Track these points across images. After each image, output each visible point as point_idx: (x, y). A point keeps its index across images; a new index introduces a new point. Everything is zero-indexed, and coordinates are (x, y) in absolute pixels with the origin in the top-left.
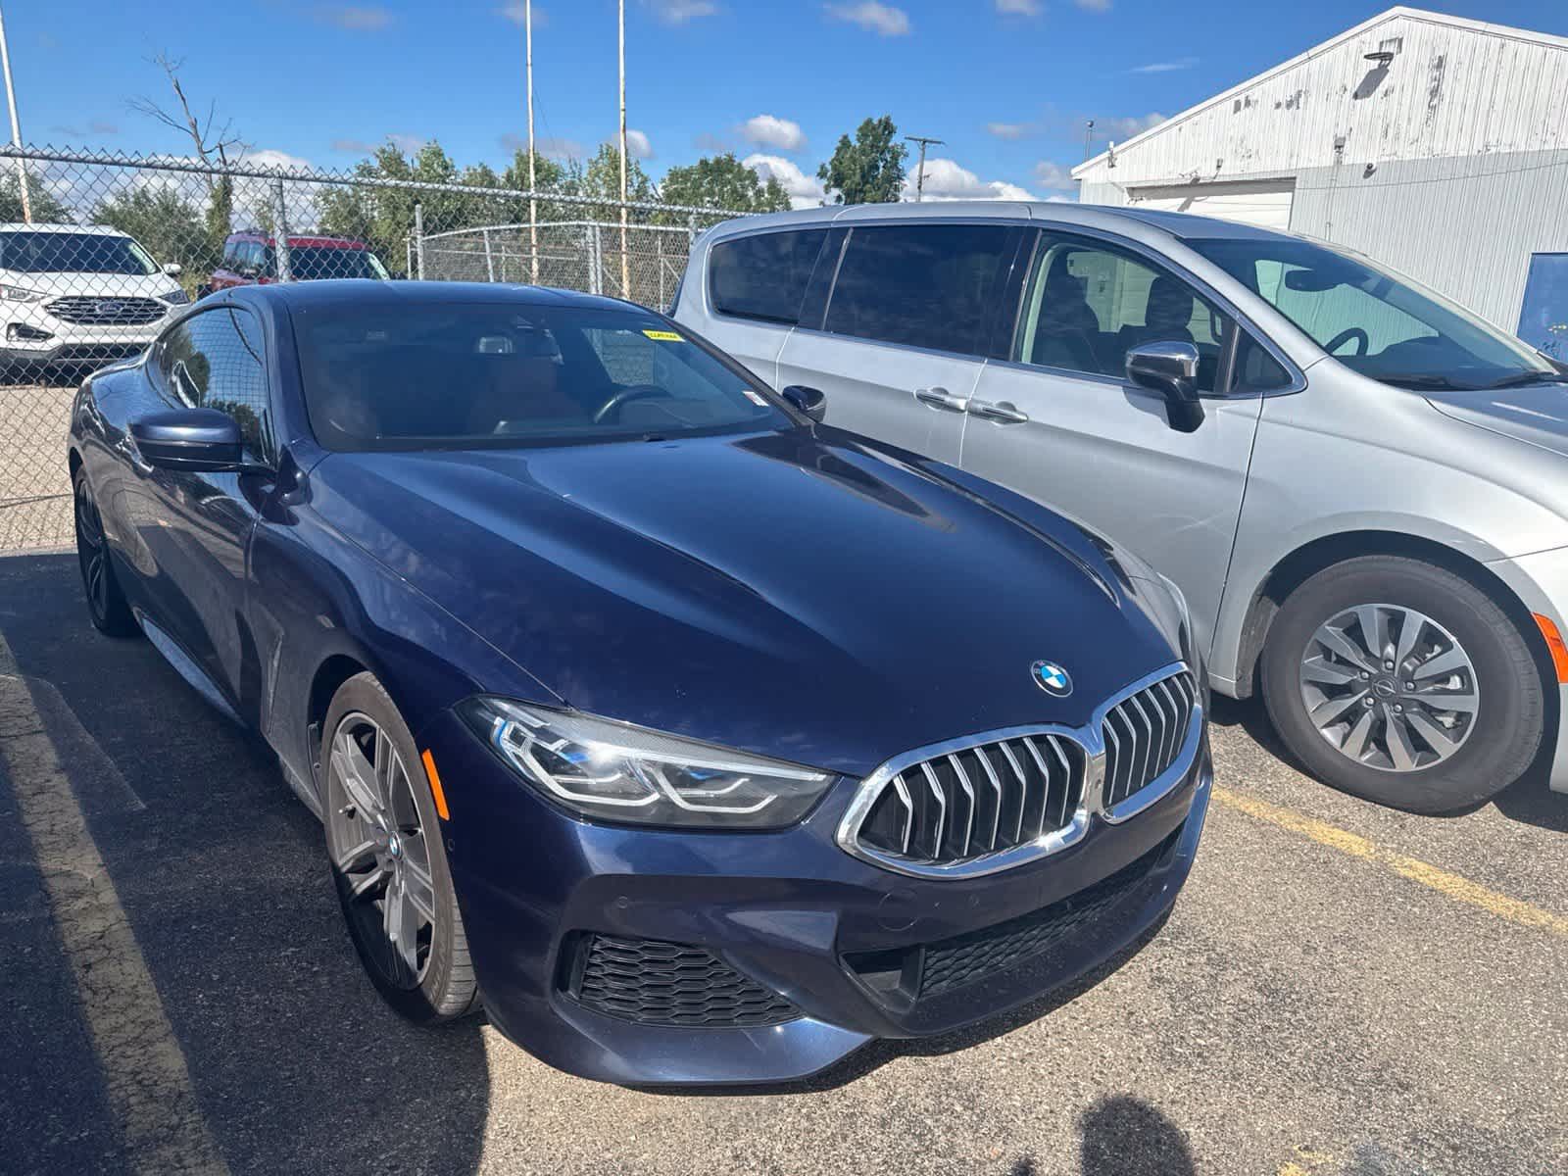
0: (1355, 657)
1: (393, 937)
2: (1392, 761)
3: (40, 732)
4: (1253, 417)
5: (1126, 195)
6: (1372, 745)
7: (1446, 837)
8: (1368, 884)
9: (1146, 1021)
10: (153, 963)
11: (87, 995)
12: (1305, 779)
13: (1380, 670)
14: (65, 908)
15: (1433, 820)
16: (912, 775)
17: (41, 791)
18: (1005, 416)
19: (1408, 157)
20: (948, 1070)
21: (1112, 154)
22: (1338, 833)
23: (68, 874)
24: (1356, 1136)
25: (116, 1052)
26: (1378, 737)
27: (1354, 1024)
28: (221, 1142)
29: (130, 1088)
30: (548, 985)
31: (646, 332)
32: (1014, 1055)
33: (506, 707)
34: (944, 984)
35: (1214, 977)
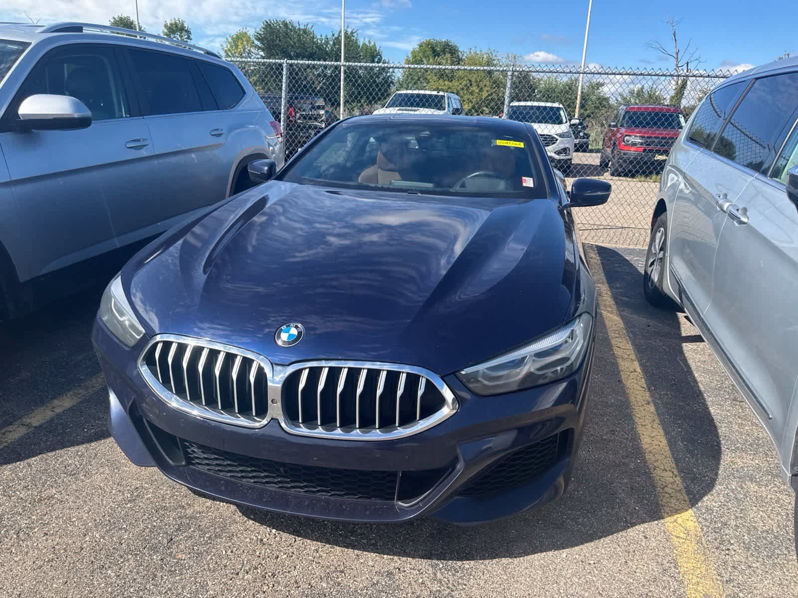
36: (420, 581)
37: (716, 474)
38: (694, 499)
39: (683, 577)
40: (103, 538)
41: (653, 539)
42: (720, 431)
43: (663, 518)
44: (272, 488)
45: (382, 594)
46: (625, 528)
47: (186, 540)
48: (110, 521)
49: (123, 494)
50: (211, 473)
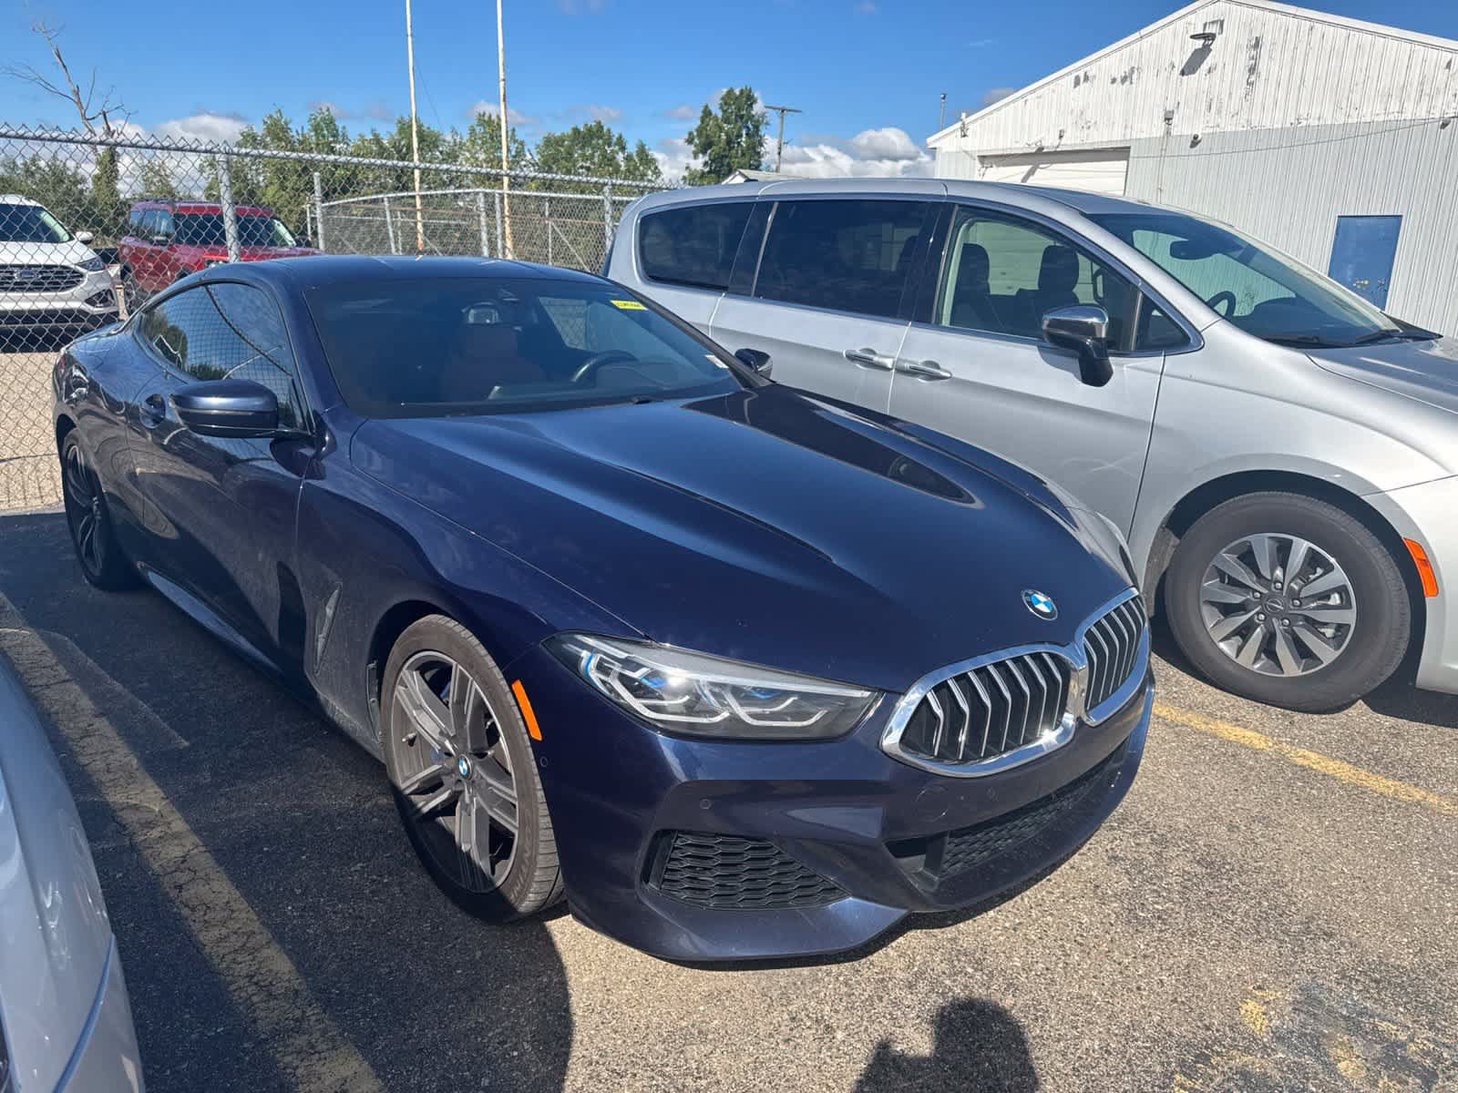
0: (1247, 578)
1: (464, 848)
2: (1280, 666)
3: (68, 681)
4: (1156, 372)
5: (977, 161)
6: (1263, 656)
7: (1328, 730)
8: (1271, 772)
9: (1110, 893)
10: (237, 881)
11: (186, 912)
12: (1205, 686)
13: (1270, 590)
14: (143, 838)
15: (1316, 716)
16: (941, 689)
17: (87, 734)
18: (930, 373)
19: (1229, 129)
20: (954, 940)
21: (963, 124)
22: (1239, 731)
23: (136, 808)
24: (1297, 976)
25: (227, 958)
26: (1268, 649)
27: (1280, 887)
28: (344, 1030)
29: (249, 989)
30: (637, 878)
31: (614, 302)
32: (1007, 925)
33: (590, 641)
34: (958, 865)
35: (1160, 854)
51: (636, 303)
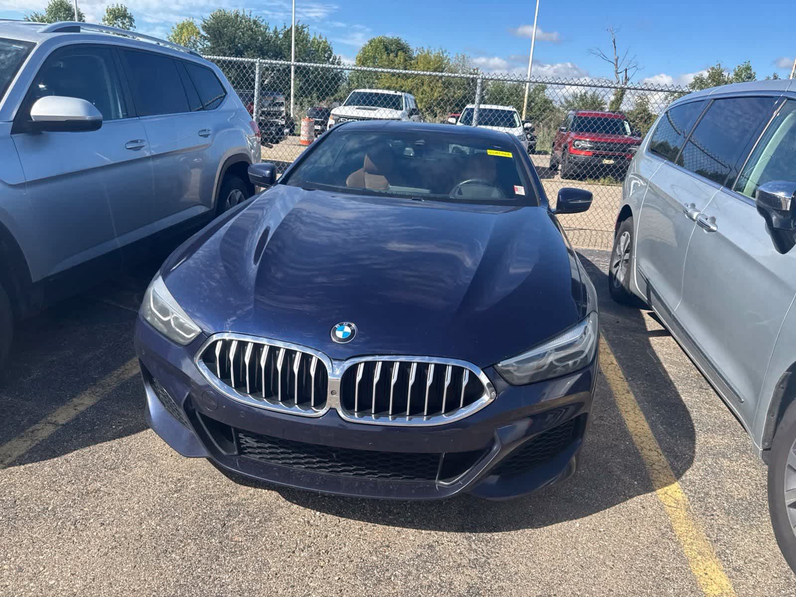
9: (387, 553)
18: (708, 226)
20: (281, 507)
32: (312, 521)
35: (460, 566)
36: (459, 551)
37: (694, 452)
38: (678, 475)
39: (679, 539)
40: (159, 525)
41: (650, 509)
42: (692, 415)
43: (655, 490)
44: (324, 472)
45: (427, 564)
46: (624, 500)
47: (239, 525)
48: (161, 510)
49: (168, 486)
50: (263, 461)
51: (507, 153)
